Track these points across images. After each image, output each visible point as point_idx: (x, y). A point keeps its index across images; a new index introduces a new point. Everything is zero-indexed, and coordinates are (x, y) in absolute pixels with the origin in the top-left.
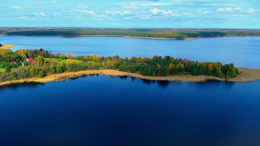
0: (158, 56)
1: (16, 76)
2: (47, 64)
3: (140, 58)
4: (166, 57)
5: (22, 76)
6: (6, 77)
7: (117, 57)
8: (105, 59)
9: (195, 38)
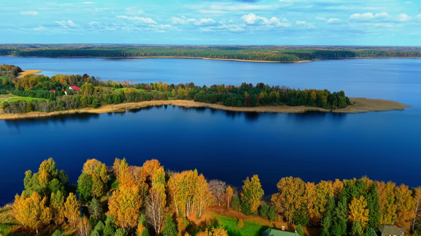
0: (248, 83)
1: (65, 105)
2: (98, 93)
3: (223, 85)
4: (258, 85)
5: (72, 106)
6: (52, 106)
7: (192, 85)
8: (175, 87)
9: (310, 61)
